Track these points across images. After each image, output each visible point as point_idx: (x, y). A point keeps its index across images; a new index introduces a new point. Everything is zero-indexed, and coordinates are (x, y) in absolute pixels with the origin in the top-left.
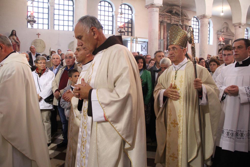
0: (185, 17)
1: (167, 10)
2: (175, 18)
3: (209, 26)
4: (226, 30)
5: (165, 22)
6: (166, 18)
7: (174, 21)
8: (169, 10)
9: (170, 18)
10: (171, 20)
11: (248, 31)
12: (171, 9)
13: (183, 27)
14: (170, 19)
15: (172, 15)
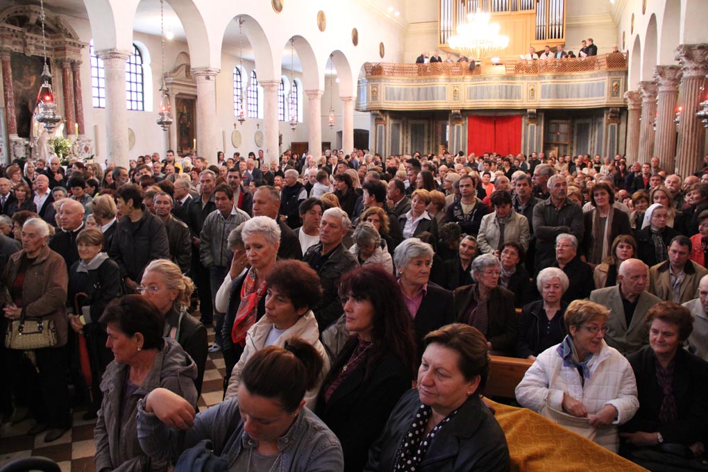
0: (68, 40)
1: (8, 15)
2: (36, 39)
3: (142, 63)
4: (186, 72)
5: (5, 51)
6: (6, 41)
7: (37, 47)
8: (15, 15)
9: (23, 38)
10: (25, 45)
11: (240, 74)
12: (21, 12)
13: (65, 66)
14: (21, 40)
15: (29, 31)
